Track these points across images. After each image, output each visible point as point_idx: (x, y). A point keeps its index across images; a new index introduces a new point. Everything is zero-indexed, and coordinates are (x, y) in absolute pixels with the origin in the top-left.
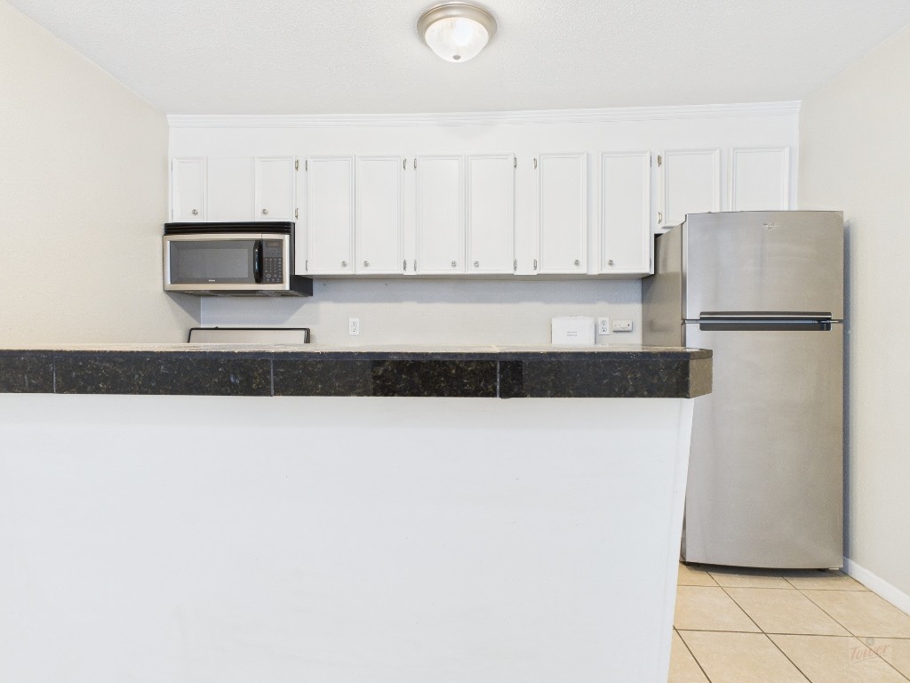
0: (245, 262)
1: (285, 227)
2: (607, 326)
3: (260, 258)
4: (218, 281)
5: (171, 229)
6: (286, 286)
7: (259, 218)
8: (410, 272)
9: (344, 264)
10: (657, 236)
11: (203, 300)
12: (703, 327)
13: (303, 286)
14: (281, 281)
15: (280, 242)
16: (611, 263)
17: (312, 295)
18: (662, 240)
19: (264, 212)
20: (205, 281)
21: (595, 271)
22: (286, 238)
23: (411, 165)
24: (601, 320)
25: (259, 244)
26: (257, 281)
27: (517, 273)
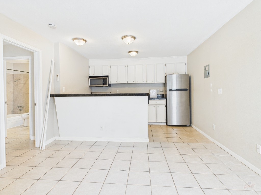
0: (101, 82)
1: (107, 76)
3: (104, 81)
4: (97, 85)
5: (90, 77)
6: (108, 85)
7: (103, 75)
8: (127, 83)
9: (116, 82)
10: (165, 77)
11: (93, 88)
12: (169, 91)
13: (110, 85)
14: (107, 85)
16: (158, 81)
17: (111, 87)
18: (166, 77)
19: (104, 74)
20: (95, 85)
21: (155, 82)
22: (108, 78)
23: (127, 66)
24: (158, 90)
25: (103, 79)
26: (103, 85)
27: (144, 83)
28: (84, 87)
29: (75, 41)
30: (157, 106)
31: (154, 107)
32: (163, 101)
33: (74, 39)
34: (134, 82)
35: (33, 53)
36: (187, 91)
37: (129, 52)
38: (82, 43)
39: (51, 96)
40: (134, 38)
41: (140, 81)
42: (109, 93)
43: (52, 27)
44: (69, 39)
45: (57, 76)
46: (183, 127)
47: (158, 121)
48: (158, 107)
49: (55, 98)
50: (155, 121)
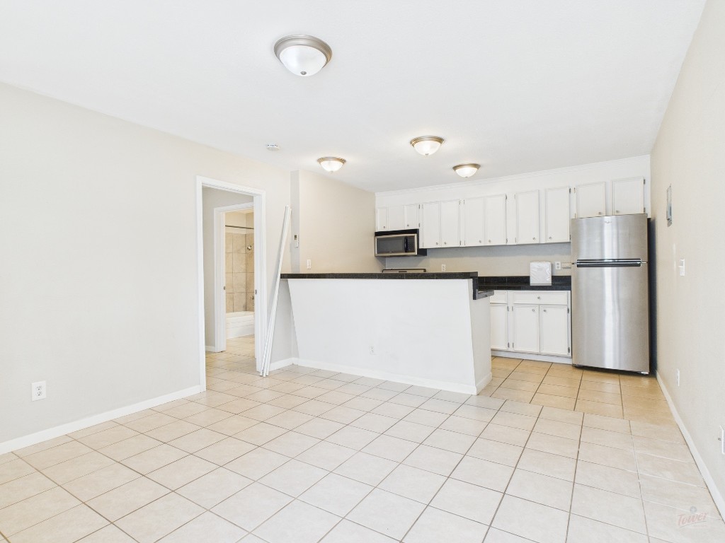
0: (401, 245)
1: (416, 231)
2: (560, 266)
3: (406, 243)
4: (393, 252)
5: (377, 234)
6: (416, 253)
7: (406, 228)
8: (463, 245)
9: (437, 244)
11: (387, 259)
12: (578, 266)
13: (423, 252)
14: (414, 251)
15: (413, 236)
16: (550, 238)
17: (426, 255)
19: (407, 225)
20: (388, 252)
21: (543, 241)
22: (416, 235)
23: (462, 202)
24: (556, 263)
25: (406, 238)
26: (406, 252)
27: (508, 244)
28: (366, 258)
29: (322, 163)
30: (543, 308)
31: (533, 310)
32: (561, 296)
33: (320, 160)
34: (480, 242)
35: (253, 197)
36: (639, 265)
37: (455, 168)
38: (336, 166)
39: (281, 278)
40: (440, 140)
41: (498, 241)
42: (422, 272)
43: (273, 148)
44: (311, 161)
45: (295, 237)
46: (632, 377)
47: (544, 352)
48: (545, 311)
49: (290, 281)
50: (537, 351)
